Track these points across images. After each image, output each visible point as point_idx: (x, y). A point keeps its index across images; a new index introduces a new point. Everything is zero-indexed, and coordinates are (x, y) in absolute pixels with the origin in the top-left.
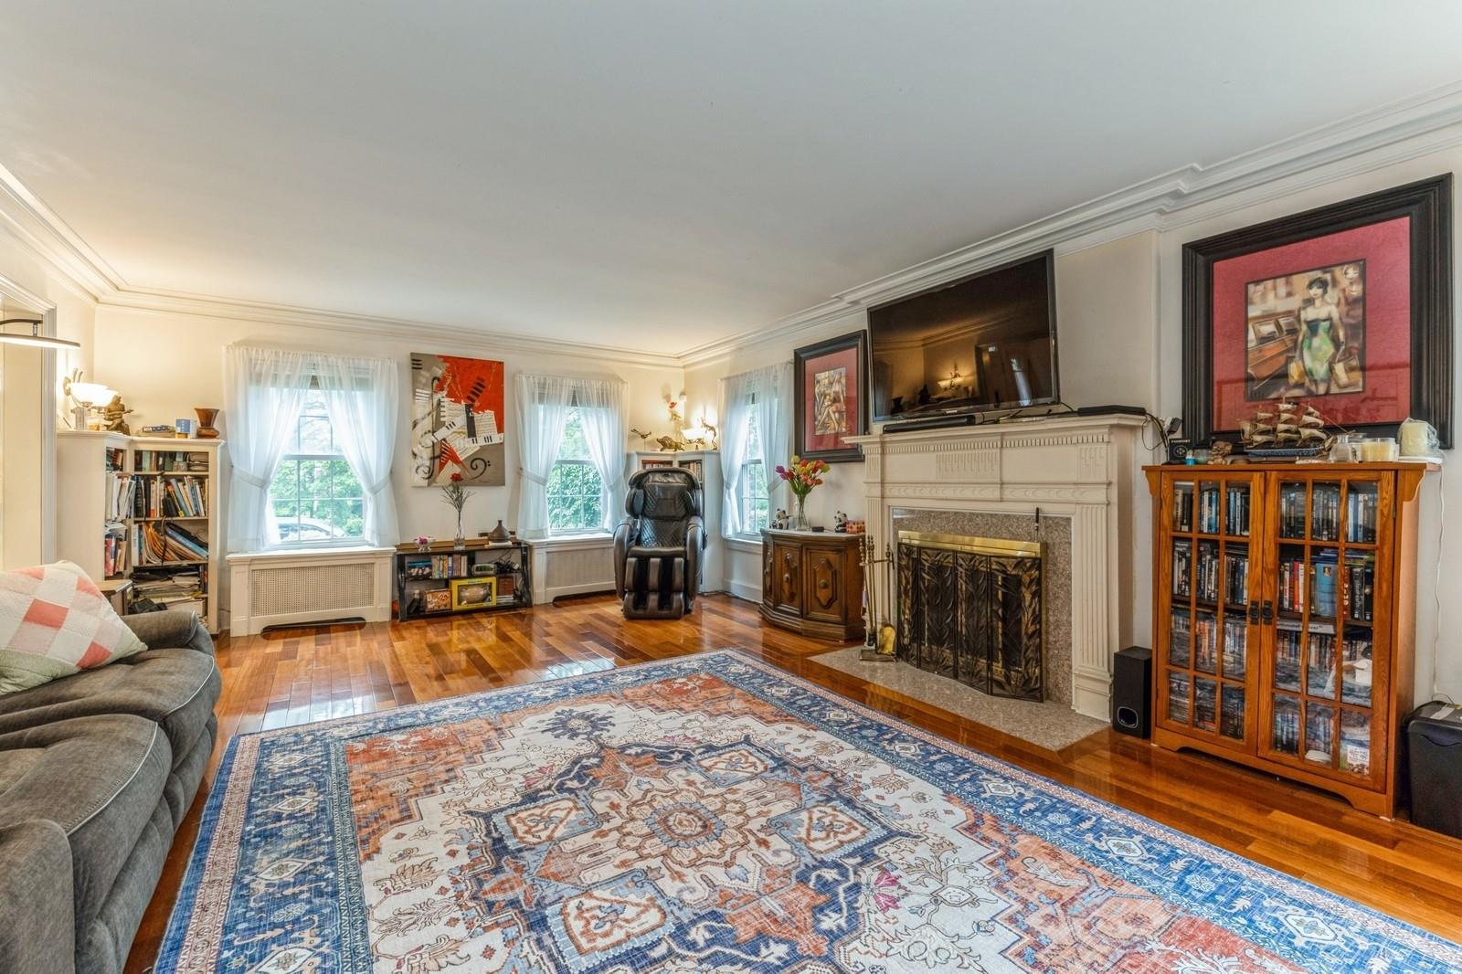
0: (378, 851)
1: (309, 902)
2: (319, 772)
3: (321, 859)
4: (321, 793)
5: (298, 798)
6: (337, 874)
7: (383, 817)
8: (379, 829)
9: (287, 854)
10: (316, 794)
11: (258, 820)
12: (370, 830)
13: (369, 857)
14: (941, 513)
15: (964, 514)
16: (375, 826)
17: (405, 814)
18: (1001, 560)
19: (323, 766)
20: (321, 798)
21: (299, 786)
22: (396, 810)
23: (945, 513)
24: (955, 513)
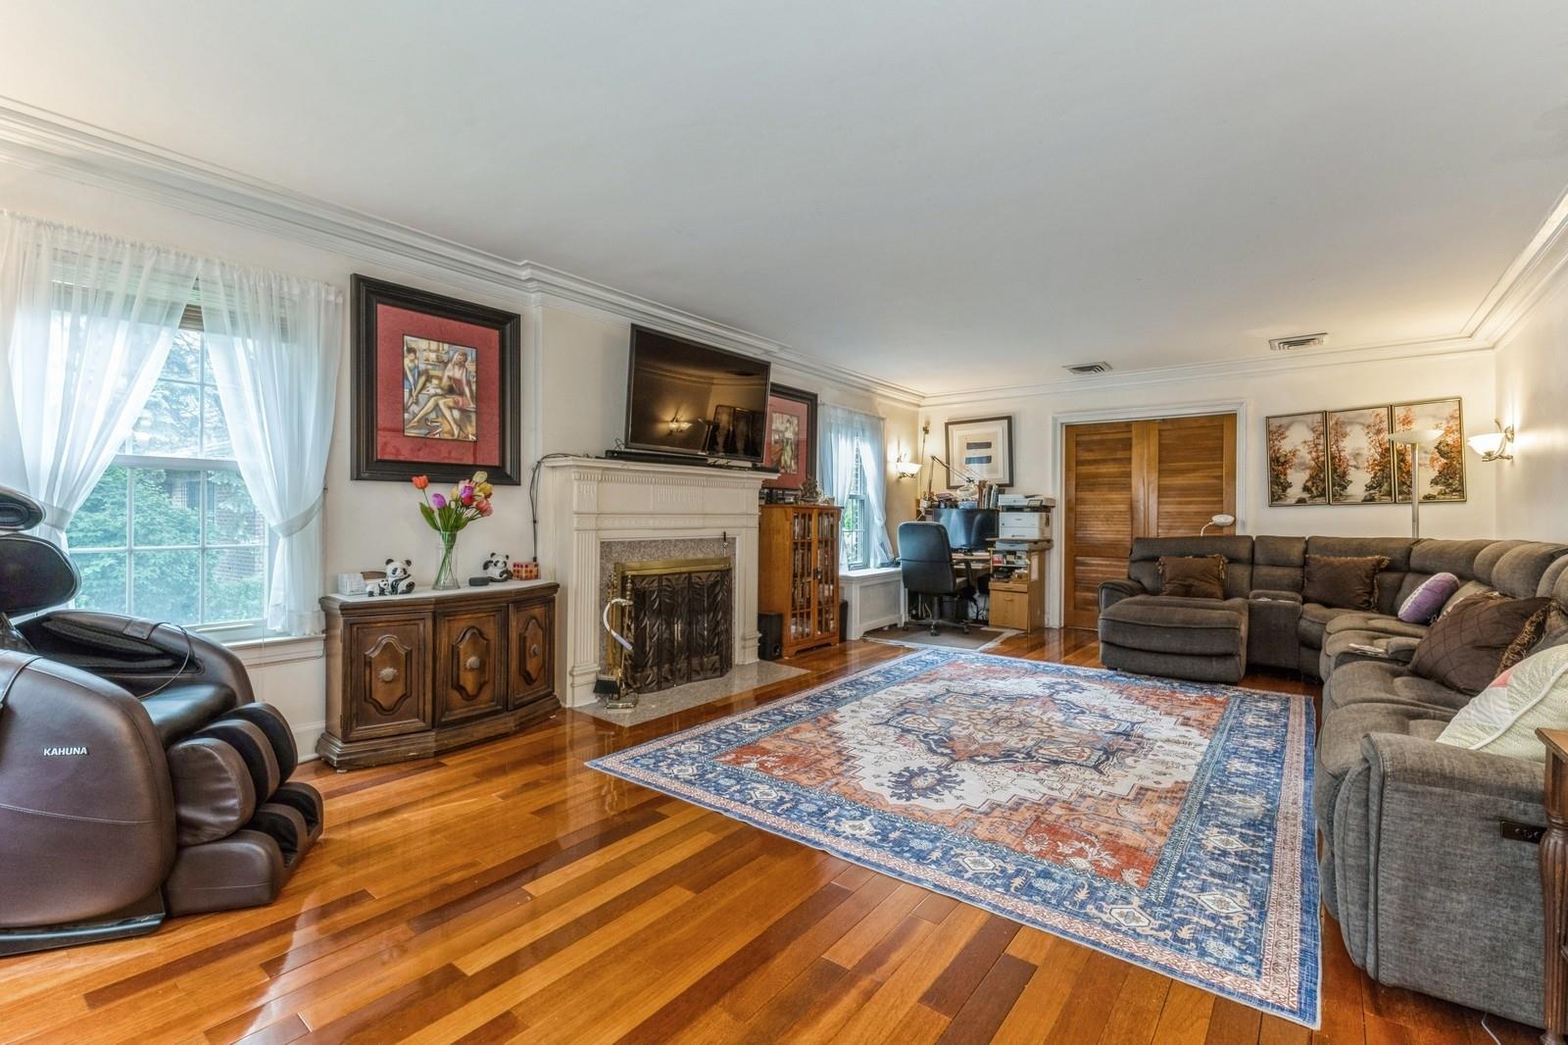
0: (1177, 782)
1: (1229, 780)
2: (1192, 865)
3: (1215, 795)
4: (1198, 840)
5: (1222, 846)
6: (1208, 785)
7: (1159, 797)
8: (1168, 792)
9: (1239, 807)
10: (1203, 841)
11: (1261, 843)
12: (1174, 795)
13: (1184, 782)
14: (651, 542)
15: (670, 541)
16: (1169, 795)
17: (1143, 792)
18: (698, 574)
19: (1184, 872)
20: (1201, 836)
21: (1217, 860)
22: (1146, 796)
23: (654, 541)
24: (663, 541)
